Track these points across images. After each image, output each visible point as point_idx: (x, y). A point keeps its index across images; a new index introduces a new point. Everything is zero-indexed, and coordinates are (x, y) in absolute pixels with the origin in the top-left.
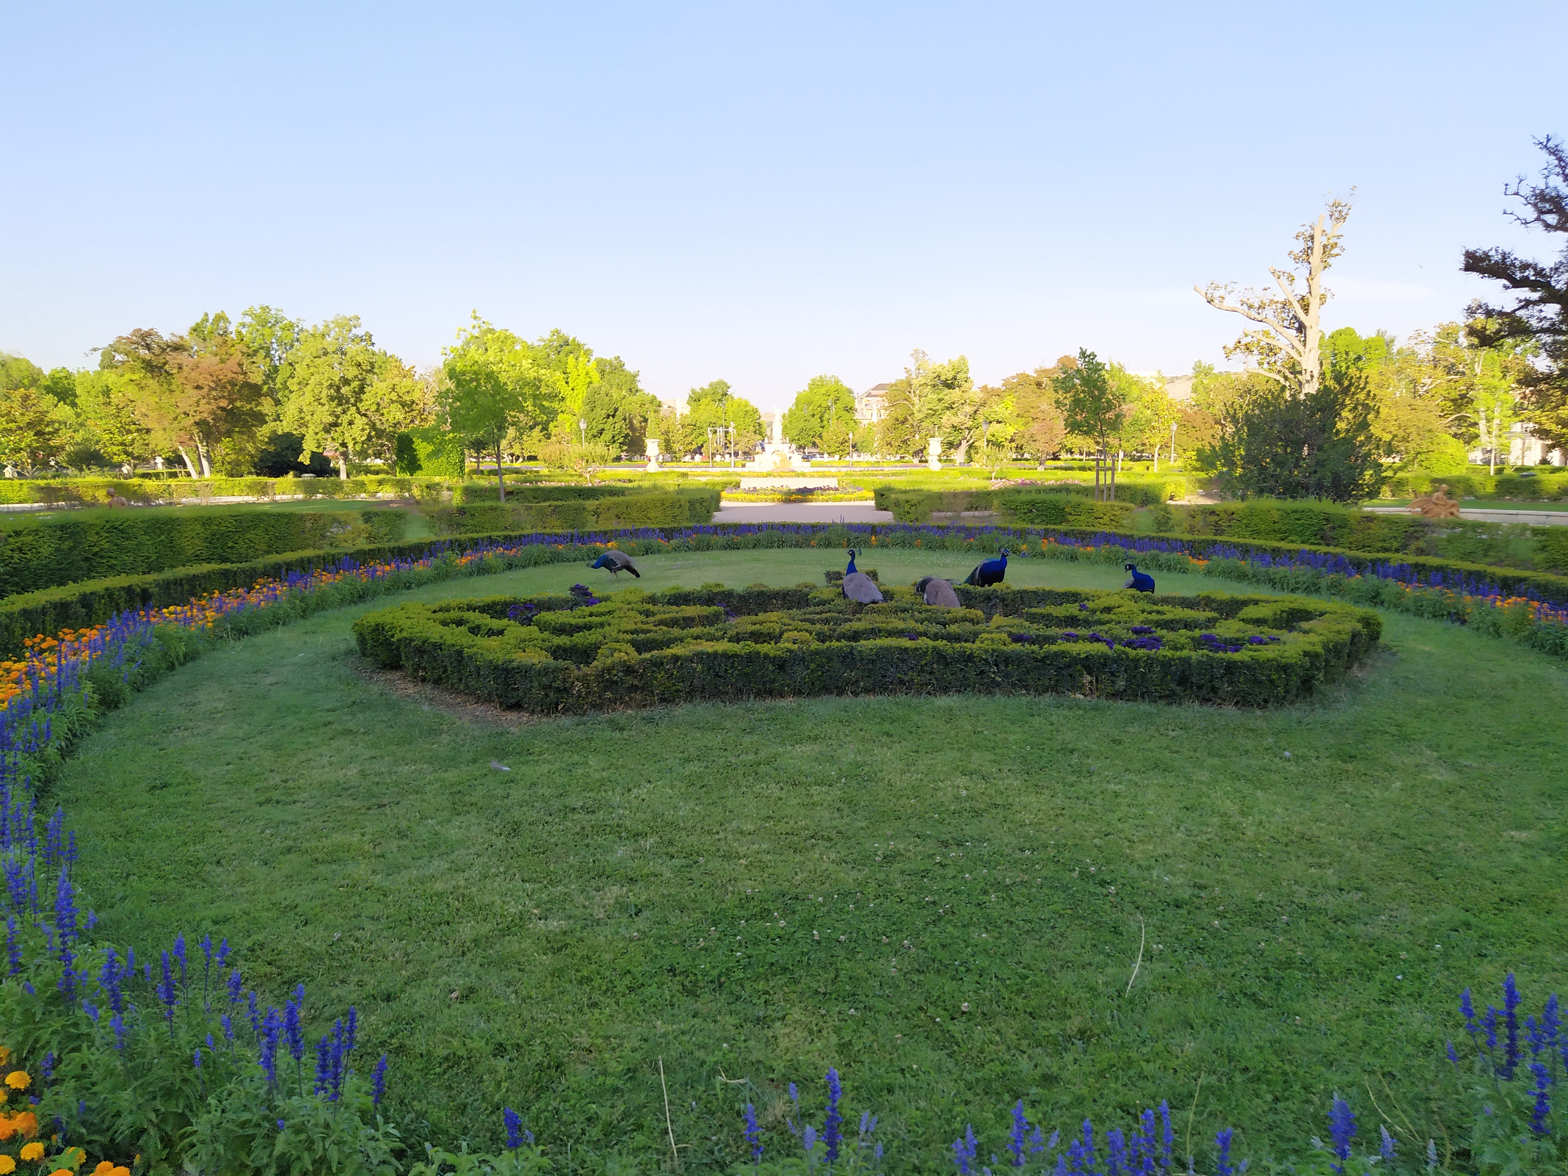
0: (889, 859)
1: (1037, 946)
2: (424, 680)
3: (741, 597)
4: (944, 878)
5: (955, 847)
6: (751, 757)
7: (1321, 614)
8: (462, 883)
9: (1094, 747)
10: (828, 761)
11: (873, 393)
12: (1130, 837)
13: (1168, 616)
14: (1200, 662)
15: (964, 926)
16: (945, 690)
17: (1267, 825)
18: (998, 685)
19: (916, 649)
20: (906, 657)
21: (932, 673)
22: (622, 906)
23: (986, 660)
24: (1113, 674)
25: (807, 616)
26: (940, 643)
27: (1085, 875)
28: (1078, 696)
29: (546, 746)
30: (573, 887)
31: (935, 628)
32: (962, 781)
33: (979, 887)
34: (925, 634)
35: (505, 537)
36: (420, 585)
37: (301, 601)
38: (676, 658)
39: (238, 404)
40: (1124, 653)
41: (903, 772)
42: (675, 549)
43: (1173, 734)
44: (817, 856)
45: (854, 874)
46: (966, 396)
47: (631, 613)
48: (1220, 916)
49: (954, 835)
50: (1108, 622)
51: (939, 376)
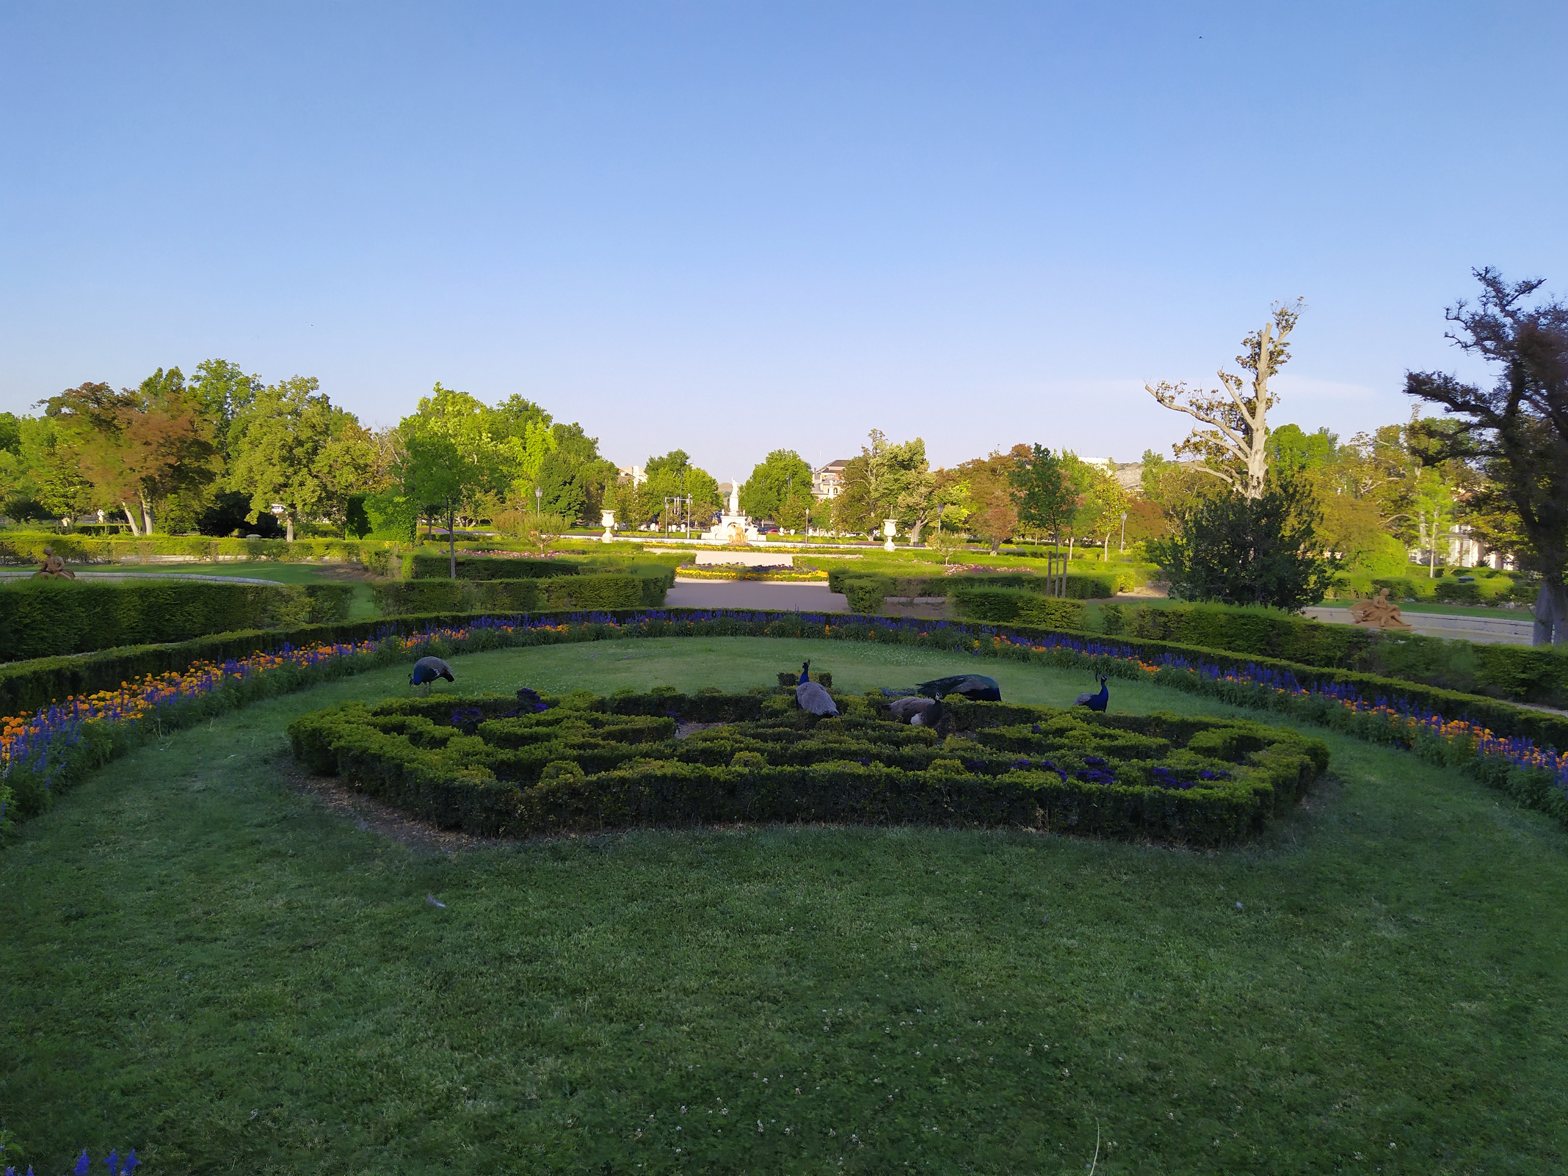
0: (838, 1027)
1: (989, 1142)
2: (360, 791)
3: (692, 702)
4: (892, 1051)
5: (904, 1013)
6: (696, 897)
7: (1271, 743)
8: (387, 1050)
9: (1047, 892)
10: (777, 904)
11: (831, 468)
12: (1084, 1005)
13: (1120, 742)
14: (1151, 798)
15: (914, 1115)
16: (897, 820)
17: (1220, 991)
18: (950, 815)
19: (869, 776)
20: (858, 784)
21: (883, 801)
22: (556, 1083)
23: (939, 790)
24: (1065, 808)
25: (760, 730)
26: (894, 770)
27: (1038, 1052)
28: (1030, 829)
29: (484, 877)
30: (505, 1057)
31: (888, 750)
32: (913, 931)
33: (929, 1065)
34: (878, 757)
35: (454, 618)
36: (362, 670)
37: (237, 690)
38: (623, 781)
39: (186, 461)
40: (1077, 786)
41: (853, 920)
42: (628, 634)
43: (1125, 878)
44: (762, 1022)
45: (800, 1047)
46: (921, 477)
47: (579, 723)
48: (1175, 1104)
49: (904, 999)
50: (1061, 747)
51: (896, 457)
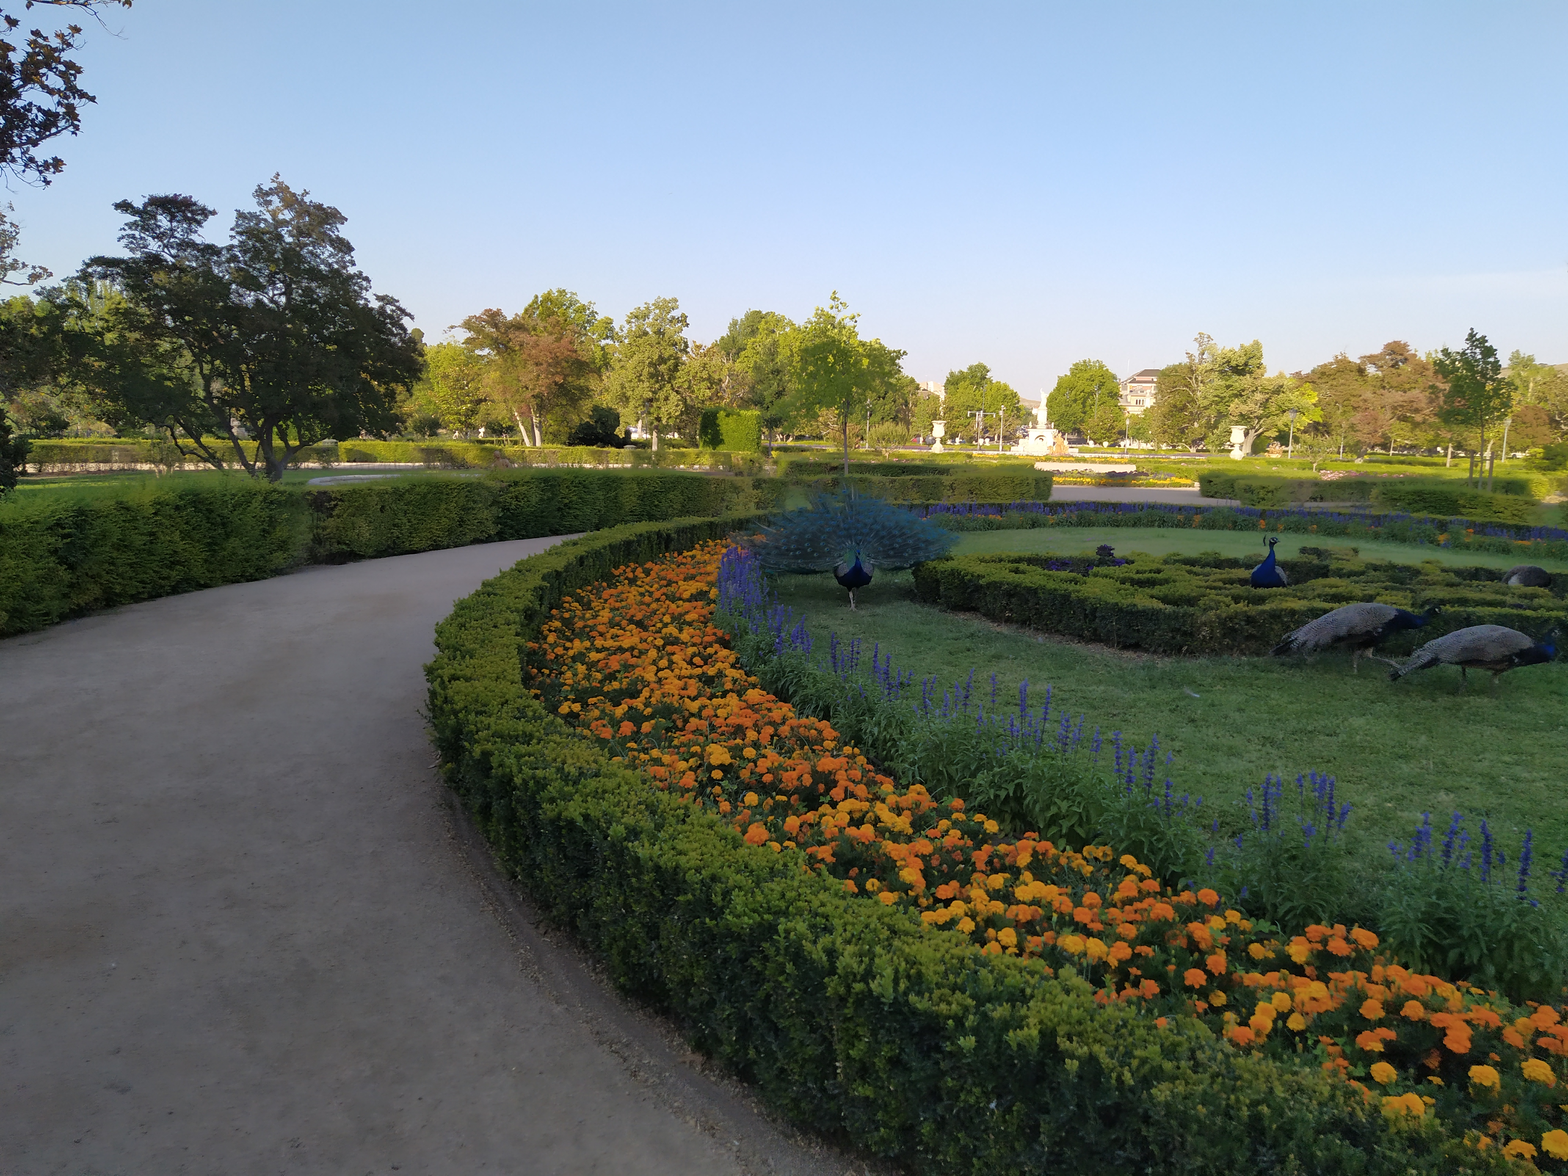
11: (1138, 379)
39: (570, 379)
46: (1257, 383)
51: (1228, 362)
